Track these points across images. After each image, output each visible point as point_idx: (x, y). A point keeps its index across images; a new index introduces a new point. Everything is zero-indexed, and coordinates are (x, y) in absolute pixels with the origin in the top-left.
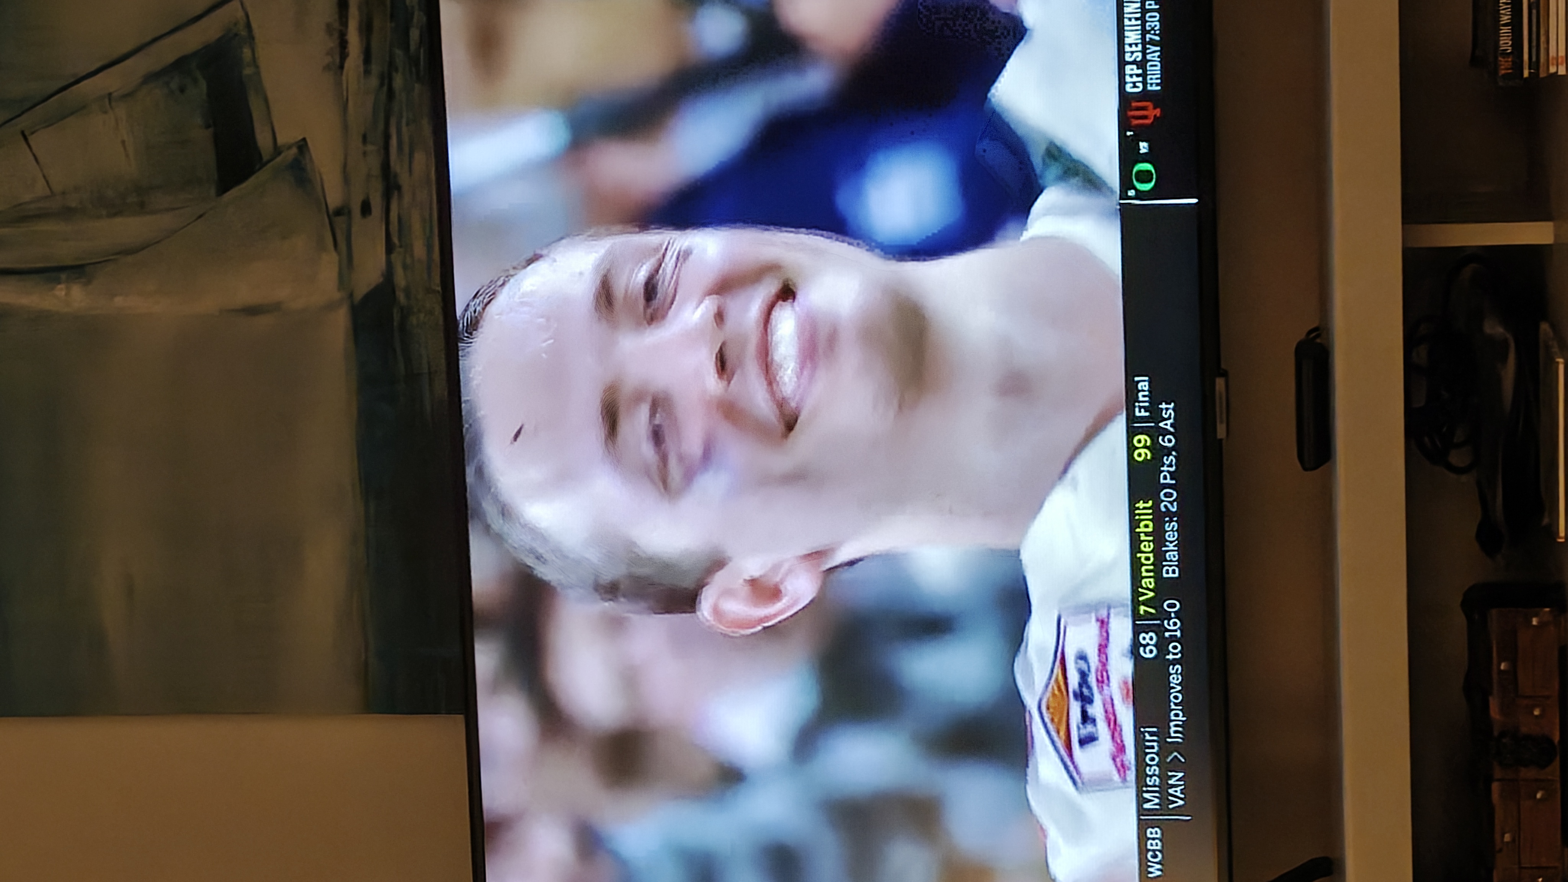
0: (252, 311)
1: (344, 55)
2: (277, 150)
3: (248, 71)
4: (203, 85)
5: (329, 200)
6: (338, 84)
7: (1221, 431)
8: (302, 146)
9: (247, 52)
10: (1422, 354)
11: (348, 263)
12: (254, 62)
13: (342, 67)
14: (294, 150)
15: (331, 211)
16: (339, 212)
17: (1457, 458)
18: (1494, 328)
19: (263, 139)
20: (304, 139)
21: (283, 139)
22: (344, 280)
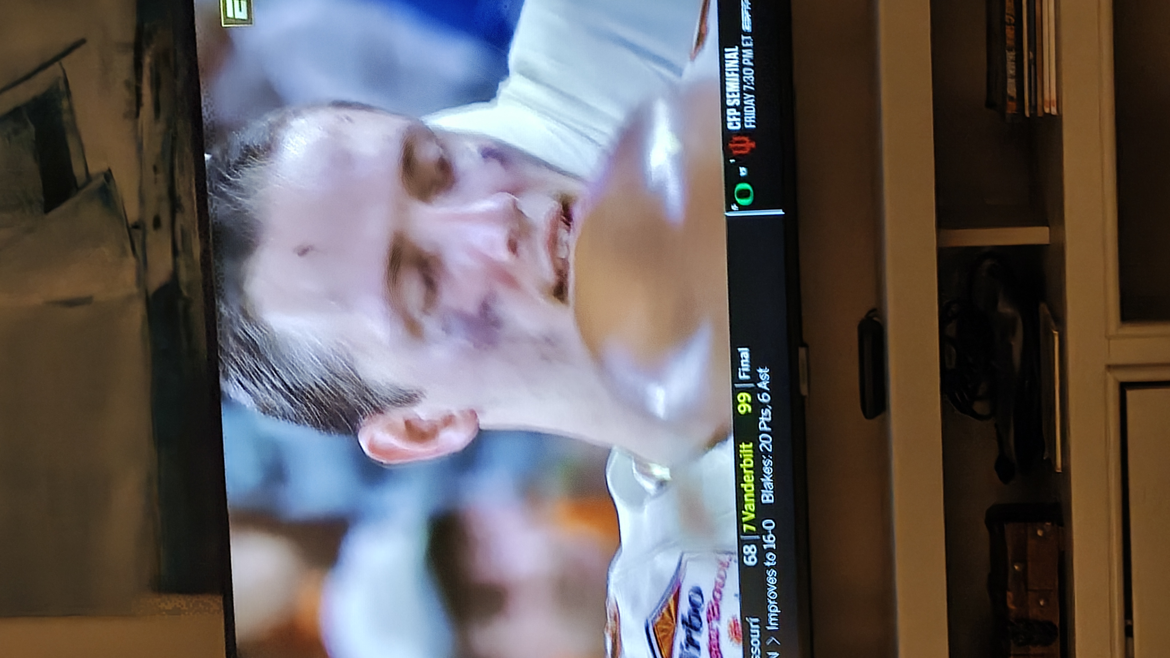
0: (71, 303)
1: (139, 103)
2: (89, 178)
3: (66, 117)
4: (32, 128)
5: (129, 217)
6: (136, 125)
7: (804, 390)
8: (108, 175)
9: (65, 104)
10: (952, 329)
11: (143, 266)
12: (71, 110)
13: (137, 115)
14: (102, 179)
15: (130, 226)
16: (136, 226)
17: (979, 407)
18: (1005, 309)
19: (78, 170)
20: (110, 170)
21: (93, 170)
22: (141, 279)
